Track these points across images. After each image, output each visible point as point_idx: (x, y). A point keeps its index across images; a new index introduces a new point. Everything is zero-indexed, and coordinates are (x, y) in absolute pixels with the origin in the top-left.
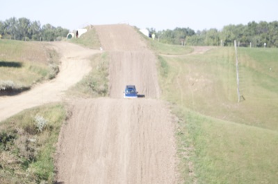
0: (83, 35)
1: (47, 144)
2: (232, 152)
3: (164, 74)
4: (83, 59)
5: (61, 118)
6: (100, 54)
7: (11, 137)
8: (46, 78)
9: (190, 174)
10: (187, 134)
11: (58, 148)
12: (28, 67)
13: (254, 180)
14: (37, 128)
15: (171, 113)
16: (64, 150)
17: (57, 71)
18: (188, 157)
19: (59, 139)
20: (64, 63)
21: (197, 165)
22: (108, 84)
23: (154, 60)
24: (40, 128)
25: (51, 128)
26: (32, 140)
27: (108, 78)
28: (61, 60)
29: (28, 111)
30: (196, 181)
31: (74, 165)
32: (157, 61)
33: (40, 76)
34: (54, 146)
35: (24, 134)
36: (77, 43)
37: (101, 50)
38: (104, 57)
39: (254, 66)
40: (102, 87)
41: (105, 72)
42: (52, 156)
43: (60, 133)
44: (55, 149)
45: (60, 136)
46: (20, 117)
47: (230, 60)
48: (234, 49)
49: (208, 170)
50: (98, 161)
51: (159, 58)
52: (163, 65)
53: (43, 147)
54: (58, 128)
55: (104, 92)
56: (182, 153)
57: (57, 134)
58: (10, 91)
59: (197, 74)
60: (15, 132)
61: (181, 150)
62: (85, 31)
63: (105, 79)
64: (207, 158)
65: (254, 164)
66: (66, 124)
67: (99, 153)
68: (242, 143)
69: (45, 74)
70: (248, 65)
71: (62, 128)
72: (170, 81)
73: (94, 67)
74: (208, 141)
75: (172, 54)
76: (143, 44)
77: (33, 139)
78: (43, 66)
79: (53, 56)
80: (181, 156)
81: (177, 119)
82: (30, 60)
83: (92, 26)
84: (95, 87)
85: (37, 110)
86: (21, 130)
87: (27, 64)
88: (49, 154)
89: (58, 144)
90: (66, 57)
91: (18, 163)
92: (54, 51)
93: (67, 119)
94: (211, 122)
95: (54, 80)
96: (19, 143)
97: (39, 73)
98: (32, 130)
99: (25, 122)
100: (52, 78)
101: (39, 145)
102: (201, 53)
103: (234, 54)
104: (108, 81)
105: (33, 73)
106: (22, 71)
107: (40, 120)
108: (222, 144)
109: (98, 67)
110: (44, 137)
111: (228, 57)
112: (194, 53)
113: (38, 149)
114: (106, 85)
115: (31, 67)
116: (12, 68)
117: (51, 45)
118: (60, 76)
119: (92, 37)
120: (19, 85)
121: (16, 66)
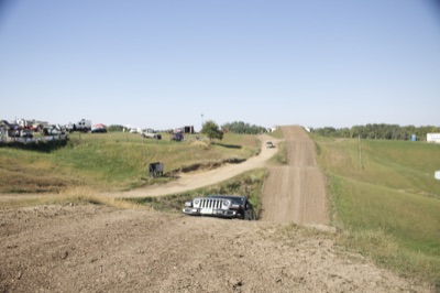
0: (274, 131)
1: (256, 190)
3: (319, 153)
5: (264, 176)
6: (283, 142)
7: (238, 185)
8: (254, 154)
9: (333, 208)
10: (332, 187)
11: (262, 192)
13: (369, 213)
14: (251, 181)
15: (323, 175)
16: (265, 193)
17: (260, 150)
18: (332, 199)
21: (337, 203)
22: (288, 158)
23: (313, 145)
24: (253, 181)
25: (259, 181)
28: (262, 145)
29: (247, 172)
30: (336, 212)
31: (271, 201)
33: (251, 153)
35: (244, 184)
36: (271, 135)
37: (284, 140)
38: (285, 143)
39: (370, 150)
41: (286, 151)
42: (259, 196)
43: (264, 184)
44: (260, 192)
45: (263, 186)
46: (243, 175)
47: (356, 146)
48: (358, 140)
49: (343, 207)
50: (283, 199)
51: (316, 144)
52: (318, 149)
53: (254, 191)
54: (262, 181)
55: (286, 162)
56: (329, 197)
57: (262, 184)
58: (236, 161)
59: (338, 154)
60: (240, 183)
61: (328, 195)
62: (275, 129)
63: (286, 155)
64: (343, 200)
65: (369, 204)
66: (266, 179)
67: (284, 195)
68: (362, 193)
69: (253, 152)
70: (366, 149)
71: (264, 182)
73: (280, 149)
74: (344, 191)
75: (323, 142)
76: (307, 136)
77: (249, 187)
78: (252, 147)
79: (258, 143)
80: (328, 199)
81: (326, 178)
82: (246, 145)
83: (279, 126)
84: (282, 160)
85: (251, 171)
86: (243, 182)
87: (244, 147)
88: (257, 195)
92: (259, 140)
93: (267, 177)
94: (345, 180)
96: (242, 188)
97: (251, 151)
98: (249, 182)
99: (246, 177)
100: (257, 154)
101: (252, 190)
102: (340, 142)
103: (359, 142)
104: (288, 156)
105: (247, 152)
106: (242, 151)
107: (253, 177)
108: (351, 193)
109: (282, 149)
110: (255, 185)
111: (355, 144)
112: (336, 142)
113: (252, 192)
114: (286, 159)
115: (246, 149)
116: (236, 149)
117: (256, 136)
118: (262, 154)
119: (279, 132)
120: (241, 158)
121: (239, 147)
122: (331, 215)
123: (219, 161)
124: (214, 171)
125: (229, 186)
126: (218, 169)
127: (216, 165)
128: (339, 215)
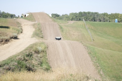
0: (28, 16)
1: (44, 57)
2: (109, 59)
3: (62, 31)
4: (30, 25)
5: (46, 48)
6: (36, 24)
7: (31, 55)
8: (20, 32)
9: (99, 68)
10: (92, 53)
11: (48, 59)
12: (12, 28)
13: (120, 69)
14: (39, 51)
15: (84, 45)
16: (50, 59)
18: (96, 61)
19: (47, 55)
20: (23, 27)
21: (100, 64)
22: (43, 34)
24: (40, 51)
25: (43, 51)
26: (39, 56)
27: (42, 32)
28: (22, 25)
30: (102, 70)
31: (56, 65)
32: (59, 26)
33: (18, 32)
34: (46, 58)
35: (35, 54)
36: (26, 19)
38: (39, 25)
39: (93, 28)
40: (41, 36)
41: (41, 30)
42: (47, 61)
43: (47, 53)
44: (47, 59)
45: (47, 54)
47: (83, 26)
49: (104, 66)
50: (64, 63)
51: (59, 25)
52: (61, 28)
53: (43, 58)
54: (46, 51)
55: (42, 38)
56: (93, 60)
57: (46, 53)
59: (74, 31)
60: (32, 53)
61: (92, 59)
62: (28, 15)
63: (41, 33)
64: (102, 62)
65: (118, 64)
66: (48, 50)
67: (63, 60)
68: (111, 56)
69: (19, 31)
70: (90, 28)
71: (47, 51)
72: (65, 34)
73: (36, 28)
74: (100, 56)
76: (51, 20)
78: (17, 28)
79: (19, 24)
80: (93, 61)
81: (86, 48)
82: (12, 26)
83: (31, 13)
86: (33, 52)
88: (46, 61)
89: (48, 57)
90: (23, 24)
91: (38, 64)
92: (18, 22)
93: (47, 48)
94: (97, 49)
95: (22, 33)
97: (17, 30)
98: (37, 52)
100: (22, 32)
101: (41, 58)
102: (72, 23)
103: (84, 24)
104: (42, 34)
105: (15, 31)
108: (105, 57)
109: (37, 29)
110: (42, 54)
111: (82, 25)
112: (69, 23)
113: (41, 59)
114: (42, 35)
115: (13, 28)
116: (6, 29)
117: (16, 20)
121: (7, 27)
122: (99, 72)
123: (6, 38)
124: (6, 45)
125: (28, 56)
126: (9, 44)
127: (7, 41)
128: (104, 72)
